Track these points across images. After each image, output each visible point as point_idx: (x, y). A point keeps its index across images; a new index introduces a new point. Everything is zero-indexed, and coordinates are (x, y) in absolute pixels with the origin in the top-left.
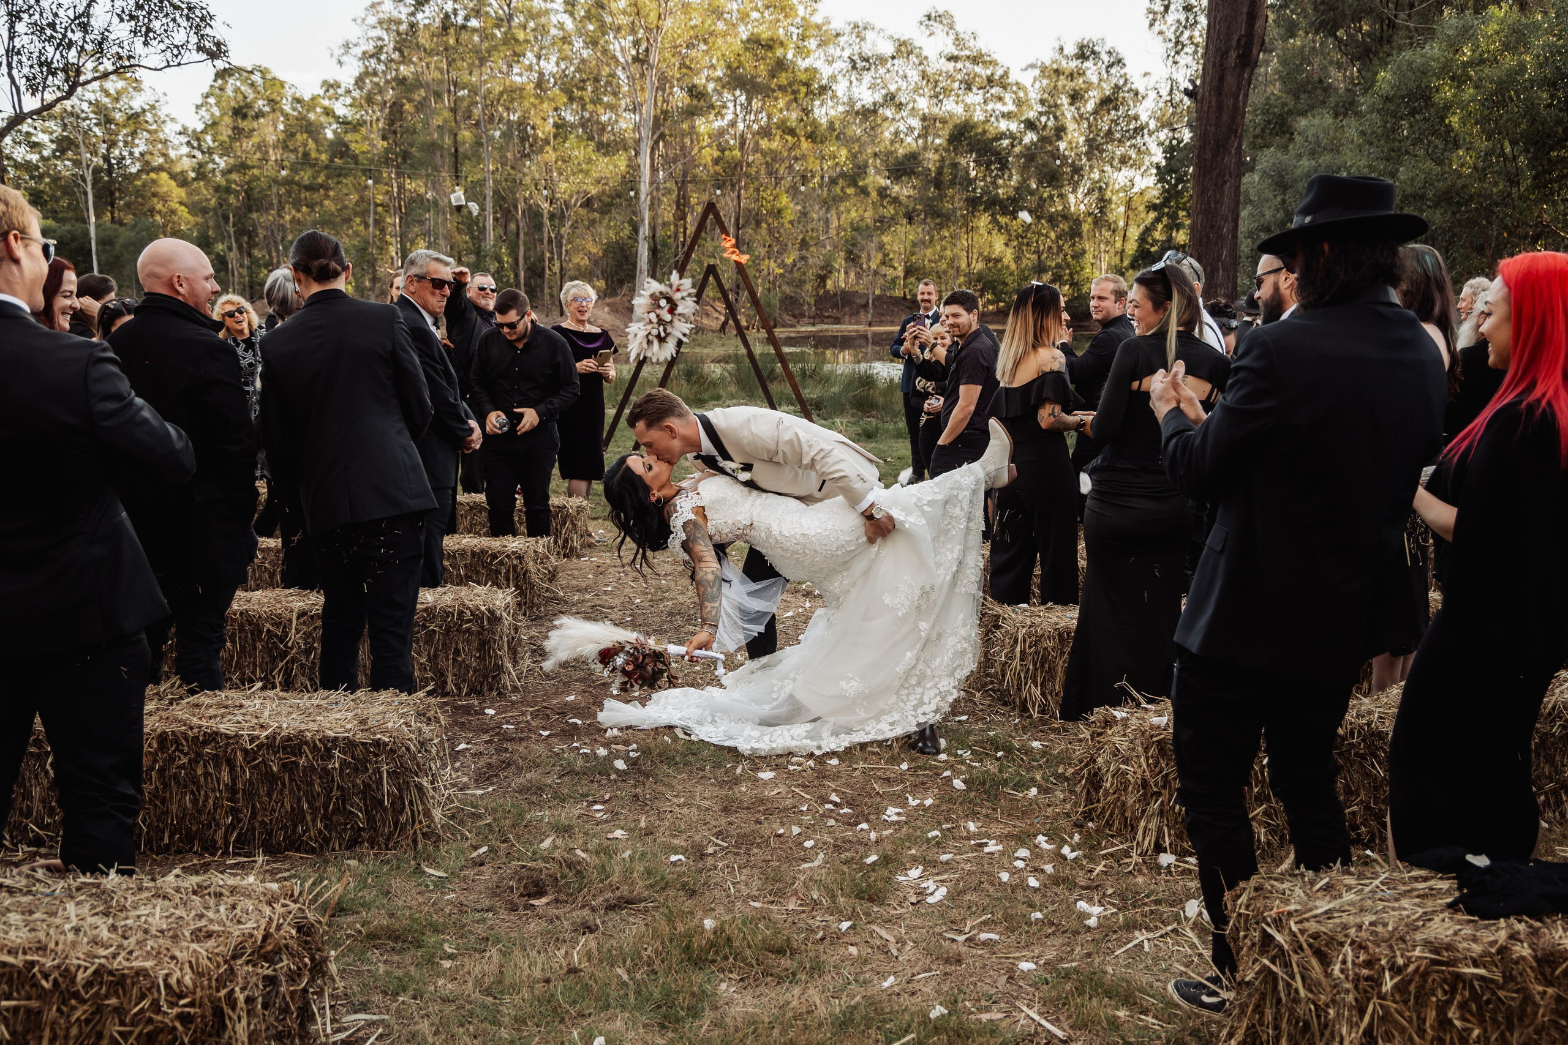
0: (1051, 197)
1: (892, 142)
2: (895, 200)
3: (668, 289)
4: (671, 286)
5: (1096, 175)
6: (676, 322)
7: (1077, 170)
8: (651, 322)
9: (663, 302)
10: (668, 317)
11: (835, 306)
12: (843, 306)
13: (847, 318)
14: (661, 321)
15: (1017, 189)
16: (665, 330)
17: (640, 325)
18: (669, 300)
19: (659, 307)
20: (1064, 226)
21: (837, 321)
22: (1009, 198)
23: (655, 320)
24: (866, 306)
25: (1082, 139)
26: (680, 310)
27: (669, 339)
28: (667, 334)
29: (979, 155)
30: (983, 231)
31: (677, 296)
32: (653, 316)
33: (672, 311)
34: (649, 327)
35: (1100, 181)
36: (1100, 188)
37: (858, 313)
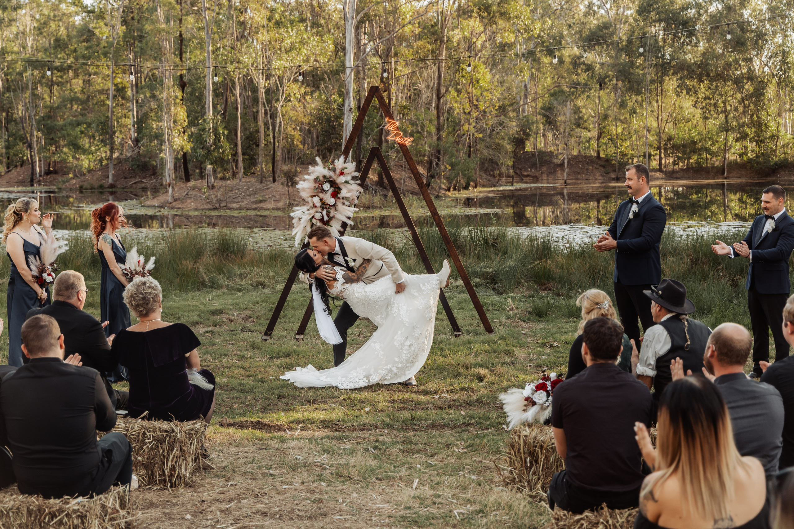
0: (736, 61)
1: (586, 15)
2: (589, 68)
3: (332, 174)
4: (334, 170)
5: (779, 39)
6: (340, 206)
7: (760, 36)
8: (314, 206)
9: (326, 186)
10: (332, 201)
11: (534, 165)
12: (541, 165)
13: (545, 177)
14: (324, 206)
15: (704, 54)
16: (328, 214)
17: (304, 208)
18: (333, 183)
19: (323, 191)
20: (748, 87)
21: (536, 179)
22: (695, 63)
23: (318, 204)
24: (562, 165)
25: (765, 7)
26: (344, 193)
27: (333, 223)
28: (331, 218)
29: (668, 25)
30: (671, 93)
31: (341, 180)
32: (316, 200)
33: (335, 195)
34: (312, 211)
35: (783, 45)
36: (784, 52)
37: (555, 171)
